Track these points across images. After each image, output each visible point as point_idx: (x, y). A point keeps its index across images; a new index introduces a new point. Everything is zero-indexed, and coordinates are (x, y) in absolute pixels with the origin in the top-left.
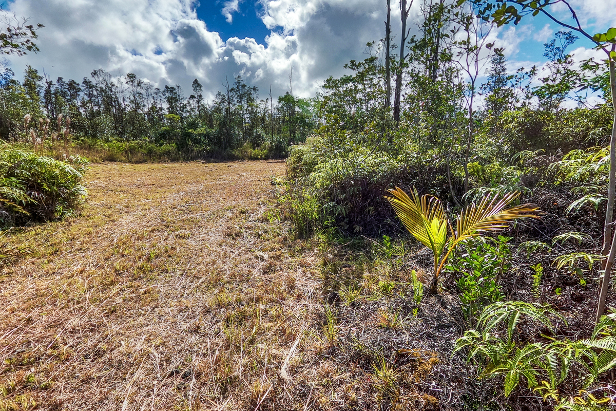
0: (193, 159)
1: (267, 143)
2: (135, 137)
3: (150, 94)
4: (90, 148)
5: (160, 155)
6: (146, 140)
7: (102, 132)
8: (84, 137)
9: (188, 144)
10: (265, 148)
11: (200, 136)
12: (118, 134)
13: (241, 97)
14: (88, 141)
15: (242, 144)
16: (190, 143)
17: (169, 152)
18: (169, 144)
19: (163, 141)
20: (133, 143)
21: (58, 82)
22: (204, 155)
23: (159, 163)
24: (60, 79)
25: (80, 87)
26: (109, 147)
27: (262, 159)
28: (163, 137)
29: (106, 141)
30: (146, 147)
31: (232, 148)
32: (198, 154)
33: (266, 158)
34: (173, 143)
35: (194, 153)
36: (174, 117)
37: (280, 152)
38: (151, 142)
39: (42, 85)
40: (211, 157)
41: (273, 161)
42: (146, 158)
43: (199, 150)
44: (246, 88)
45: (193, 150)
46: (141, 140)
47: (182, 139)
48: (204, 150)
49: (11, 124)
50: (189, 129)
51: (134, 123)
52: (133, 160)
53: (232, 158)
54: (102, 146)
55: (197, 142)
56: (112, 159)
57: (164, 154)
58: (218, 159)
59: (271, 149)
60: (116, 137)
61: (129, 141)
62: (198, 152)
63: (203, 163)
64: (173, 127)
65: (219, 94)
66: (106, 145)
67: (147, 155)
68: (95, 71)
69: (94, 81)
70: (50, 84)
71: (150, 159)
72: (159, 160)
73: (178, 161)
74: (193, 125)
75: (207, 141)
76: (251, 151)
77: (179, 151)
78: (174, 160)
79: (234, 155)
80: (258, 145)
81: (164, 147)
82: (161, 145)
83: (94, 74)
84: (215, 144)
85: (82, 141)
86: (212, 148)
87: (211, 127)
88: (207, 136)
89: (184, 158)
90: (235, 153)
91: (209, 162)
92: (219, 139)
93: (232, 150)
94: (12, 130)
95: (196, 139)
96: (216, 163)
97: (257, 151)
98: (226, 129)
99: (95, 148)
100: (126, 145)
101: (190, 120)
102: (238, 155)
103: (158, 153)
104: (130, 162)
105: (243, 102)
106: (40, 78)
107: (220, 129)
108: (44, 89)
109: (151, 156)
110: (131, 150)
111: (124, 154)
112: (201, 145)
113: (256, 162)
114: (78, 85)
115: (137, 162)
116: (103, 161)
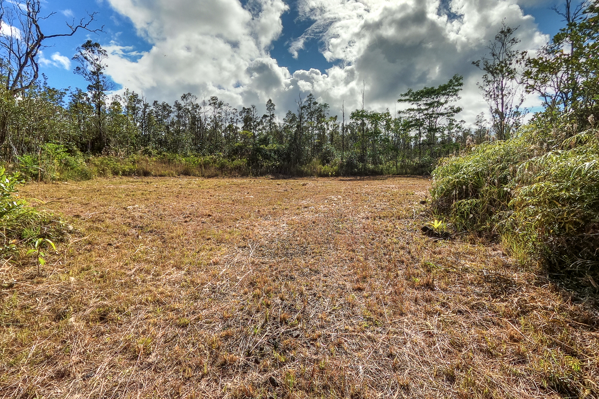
0: (262, 174)
1: (338, 159)
2: (211, 152)
3: (228, 114)
4: (169, 162)
5: (232, 170)
6: (220, 156)
7: (183, 147)
8: (166, 152)
9: (258, 160)
10: (335, 164)
11: (270, 152)
12: (196, 150)
13: (312, 114)
14: (169, 155)
15: (311, 160)
16: (260, 158)
17: (240, 167)
18: (241, 159)
19: (236, 156)
20: (208, 158)
21: (154, 104)
22: (273, 170)
23: (229, 178)
24: (156, 102)
25: (171, 109)
26: (186, 161)
27: (332, 176)
28: (236, 152)
29: (185, 155)
30: (219, 162)
31: (302, 164)
32: (267, 169)
33: (337, 175)
34: (244, 158)
35: (264, 169)
36: (247, 134)
37: (352, 169)
38: (224, 157)
39: (141, 107)
40: (280, 173)
41: (345, 178)
42: (217, 172)
43: (269, 166)
44: (317, 105)
45: (263, 165)
46: (215, 155)
47: (253, 155)
48: (273, 165)
49: (107, 139)
50: (261, 145)
51: (212, 139)
52: (206, 174)
53: (301, 175)
54: (180, 160)
55: (267, 157)
56: (187, 173)
57: (235, 168)
58: (286, 174)
59: (341, 166)
60: (195, 152)
61: (205, 156)
62: (268, 167)
63: (272, 179)
64: (246, 143)
65: (290, 113)
66: (184, 159)
67: (219, 169)
68: (184, 95)
69: (183, 103)
70: (146, 106)
71: (222, 174)
72: (229, 175)
73: (247, 176)
74: (265, 141)
75: (276, 157)
76: (320, 168)
77: (250, 166)
78: (244, 175)
79: (303, 171)
80: (328, 162)
81: (235, 162)
82: (233, 160)
83: (184, 98)
84: (284, 160)
85: (164, 155)
86: (281, 163)
87: (281, 143)
88: (277, 152)
89: (253, 174)
90: (304, 169)
91: (278, 178)
92: (288, 155)
93: (301, 166)
94: (107, 145)
95: (267, 155)
96: (285, 179)
97: (327, 168)
98: (296, 145)
99: (174, 162)
100: (201, 160)
101: (262, 137)
102: (307, 171)
103: (230, 168)
104: (203, 176)
105: (313, 119)
106: (139, 101)
107: (290, 145)
108: (141, 110)
109: (223, 171)
110: (206, 165)
111: (198, 169)
112: (271, 160)
113: (326, 179)
114: (170, 107)
115: (209, 177)
116: (179, 175)
